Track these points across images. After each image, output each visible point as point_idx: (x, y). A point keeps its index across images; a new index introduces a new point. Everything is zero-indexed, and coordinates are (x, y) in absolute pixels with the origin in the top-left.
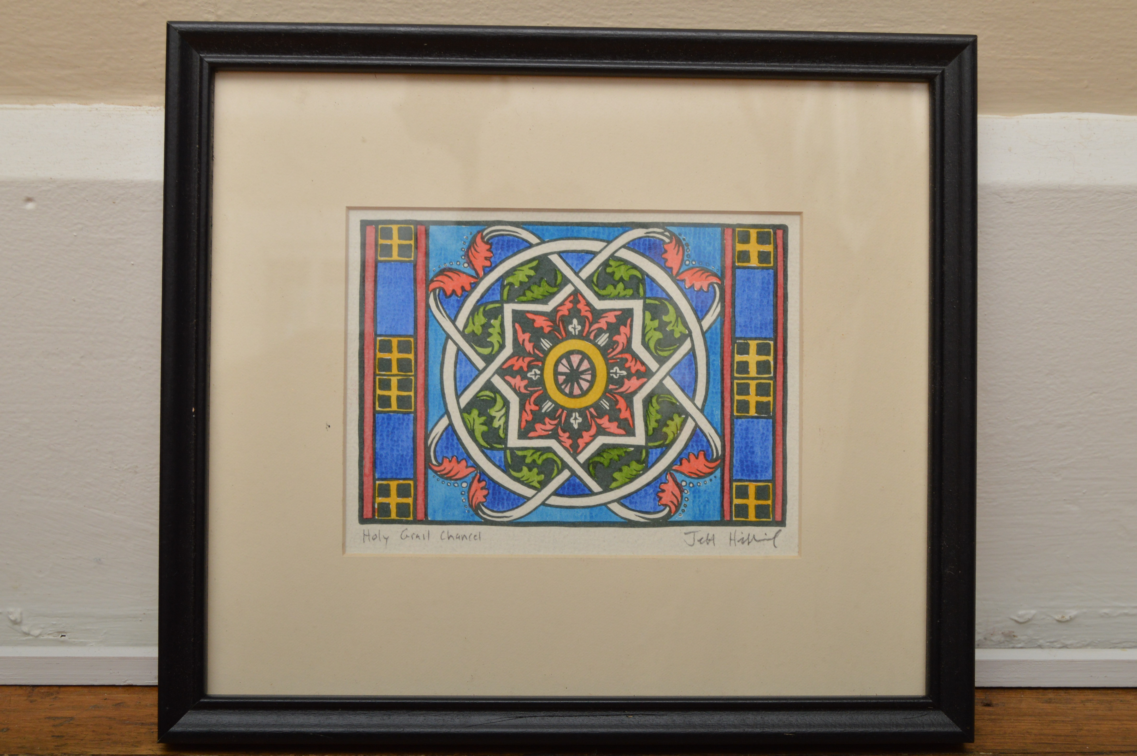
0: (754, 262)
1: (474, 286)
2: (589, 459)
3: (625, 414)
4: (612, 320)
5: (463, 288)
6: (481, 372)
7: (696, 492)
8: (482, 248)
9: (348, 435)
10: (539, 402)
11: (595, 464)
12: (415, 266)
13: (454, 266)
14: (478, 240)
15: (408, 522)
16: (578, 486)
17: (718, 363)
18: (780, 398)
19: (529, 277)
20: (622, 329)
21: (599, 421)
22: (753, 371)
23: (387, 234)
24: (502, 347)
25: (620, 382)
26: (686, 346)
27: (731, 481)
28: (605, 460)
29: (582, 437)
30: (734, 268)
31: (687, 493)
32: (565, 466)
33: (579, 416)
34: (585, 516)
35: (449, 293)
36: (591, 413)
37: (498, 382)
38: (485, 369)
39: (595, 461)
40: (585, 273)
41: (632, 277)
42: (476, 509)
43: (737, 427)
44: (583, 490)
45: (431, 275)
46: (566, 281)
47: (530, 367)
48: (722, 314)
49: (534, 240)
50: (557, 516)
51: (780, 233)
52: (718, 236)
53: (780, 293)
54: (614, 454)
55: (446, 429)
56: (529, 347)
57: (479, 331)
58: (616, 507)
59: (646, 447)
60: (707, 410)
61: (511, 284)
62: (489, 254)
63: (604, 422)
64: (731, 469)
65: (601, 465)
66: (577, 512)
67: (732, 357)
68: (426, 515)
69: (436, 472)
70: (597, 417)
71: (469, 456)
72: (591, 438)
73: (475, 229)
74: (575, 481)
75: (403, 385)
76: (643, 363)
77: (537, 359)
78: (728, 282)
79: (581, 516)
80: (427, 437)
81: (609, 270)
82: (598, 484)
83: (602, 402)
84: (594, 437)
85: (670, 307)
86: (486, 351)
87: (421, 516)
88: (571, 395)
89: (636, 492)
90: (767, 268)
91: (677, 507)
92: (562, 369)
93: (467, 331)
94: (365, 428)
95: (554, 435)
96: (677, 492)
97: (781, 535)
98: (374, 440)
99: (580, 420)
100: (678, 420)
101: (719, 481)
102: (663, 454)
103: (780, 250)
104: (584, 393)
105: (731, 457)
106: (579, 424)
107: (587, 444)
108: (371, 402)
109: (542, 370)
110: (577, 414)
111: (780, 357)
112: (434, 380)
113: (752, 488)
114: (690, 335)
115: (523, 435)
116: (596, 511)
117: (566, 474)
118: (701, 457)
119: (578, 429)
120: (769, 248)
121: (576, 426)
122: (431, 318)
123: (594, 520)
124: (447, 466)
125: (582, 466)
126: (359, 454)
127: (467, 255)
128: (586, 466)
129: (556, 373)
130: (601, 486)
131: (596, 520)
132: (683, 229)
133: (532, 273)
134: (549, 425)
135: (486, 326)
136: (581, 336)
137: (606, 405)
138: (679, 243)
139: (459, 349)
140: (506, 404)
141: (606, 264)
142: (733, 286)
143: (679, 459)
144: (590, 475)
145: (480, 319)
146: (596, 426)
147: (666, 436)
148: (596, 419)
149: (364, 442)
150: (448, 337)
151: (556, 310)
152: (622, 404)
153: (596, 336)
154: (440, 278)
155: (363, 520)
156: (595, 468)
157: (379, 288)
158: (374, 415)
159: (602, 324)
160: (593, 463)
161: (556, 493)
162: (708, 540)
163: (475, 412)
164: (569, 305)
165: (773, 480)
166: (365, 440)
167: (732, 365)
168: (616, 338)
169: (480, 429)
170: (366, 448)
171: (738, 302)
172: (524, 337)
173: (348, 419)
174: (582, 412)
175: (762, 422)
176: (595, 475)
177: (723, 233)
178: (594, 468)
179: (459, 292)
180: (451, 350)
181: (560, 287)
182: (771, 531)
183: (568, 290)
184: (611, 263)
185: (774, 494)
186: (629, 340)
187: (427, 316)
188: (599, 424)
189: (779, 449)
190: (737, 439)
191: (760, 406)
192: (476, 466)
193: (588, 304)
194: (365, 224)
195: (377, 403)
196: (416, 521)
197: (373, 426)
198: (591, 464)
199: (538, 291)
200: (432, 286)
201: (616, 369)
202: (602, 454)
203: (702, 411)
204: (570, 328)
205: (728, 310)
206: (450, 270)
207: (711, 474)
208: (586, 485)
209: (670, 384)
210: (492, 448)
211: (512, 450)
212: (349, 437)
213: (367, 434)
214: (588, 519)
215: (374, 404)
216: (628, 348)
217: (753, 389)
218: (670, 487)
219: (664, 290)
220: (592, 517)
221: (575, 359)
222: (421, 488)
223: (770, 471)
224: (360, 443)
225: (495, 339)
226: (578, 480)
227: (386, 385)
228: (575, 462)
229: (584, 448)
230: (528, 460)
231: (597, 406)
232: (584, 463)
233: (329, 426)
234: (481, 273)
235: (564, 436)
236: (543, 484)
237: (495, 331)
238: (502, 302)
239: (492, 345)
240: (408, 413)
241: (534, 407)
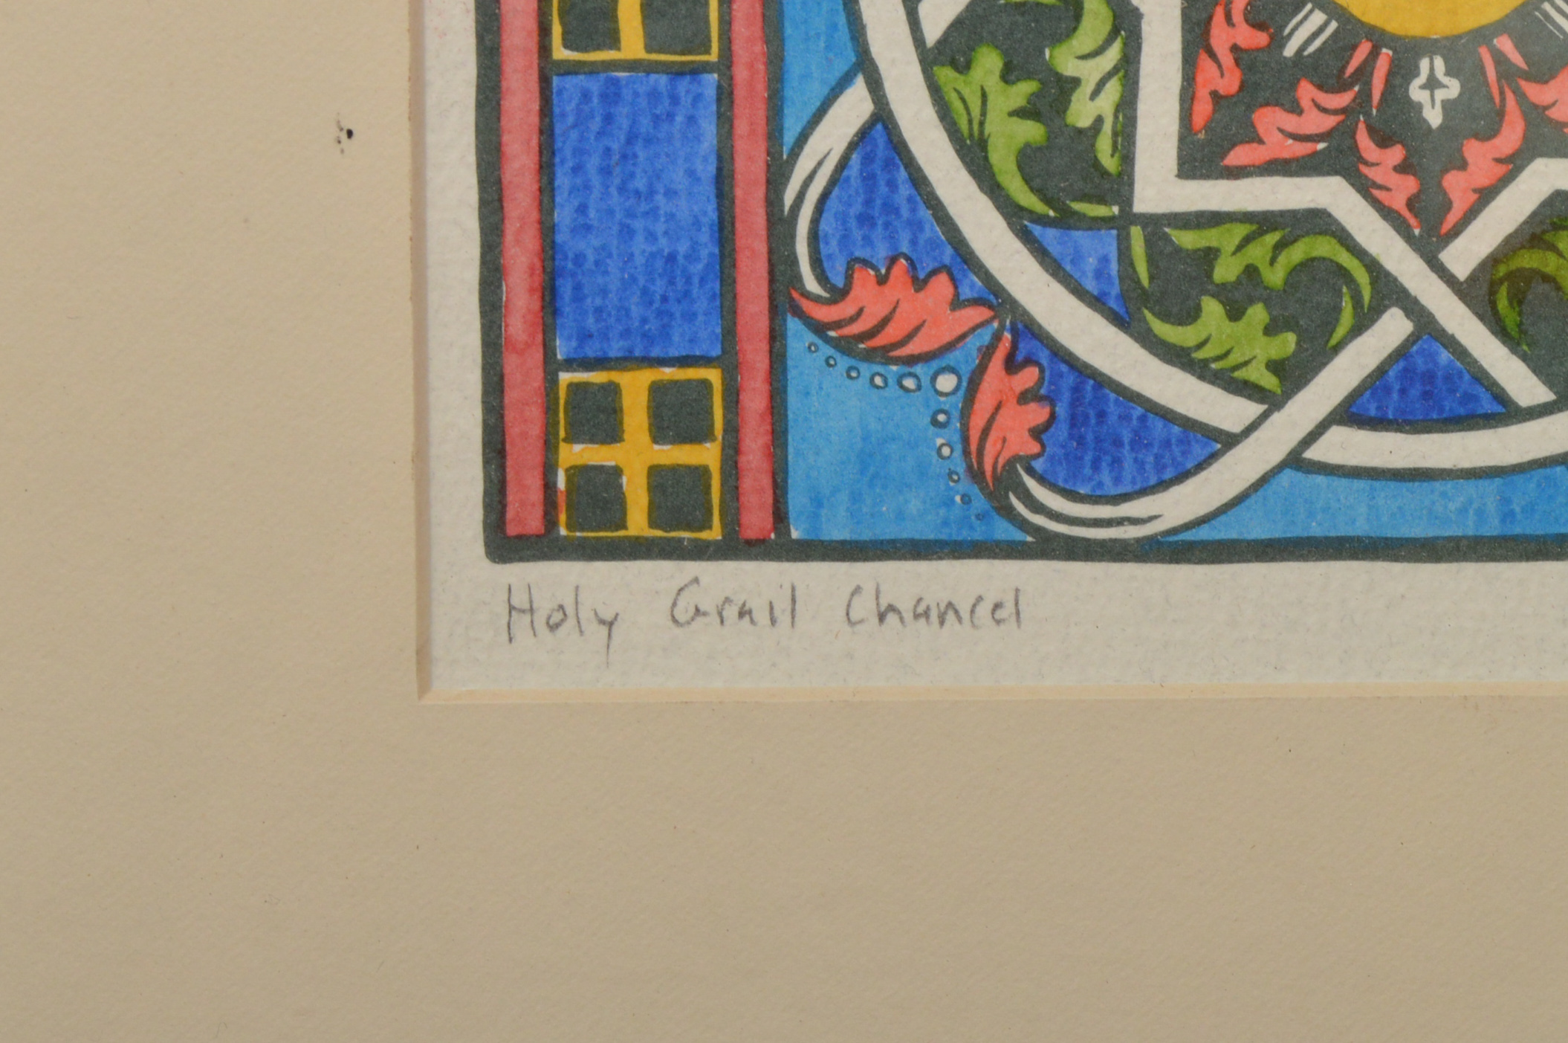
2: (1493, 260)
9: (430, 173)
11: (1522, 285)
15: (700, 552)
16: (1448, 378)
21: (1536, 93)
29: (1463, 165)
33: (1448, 73)
34: (1480, 513)
36: (1500, 59)
39: (1520, 271)
44: (1469, 398)
50: (1358, 512)
55: (863, 135)
65: (1546, 287)
66: (1444, 494)
68: (780, 516)
69: (820, 329)
70: (1528, 77)
71: (966, 257)
72: (1501, 170)
74: (1432, 357)
79: (1463, 511)
80: (777, 173)
82: (1536, 371)
83: (1547, 6)
87: (756, 520)
94: (506, 138)
98: (546, 191)
99: (1452, 89)
106: (1447, 105)
107: (1486, 195)
108: (532, 25)
110: (1439, 63)
116: (1528, 486)
119: (1441, 127)
121: (1434, 117)
123: (1517, 530)
125: (1461, 290)
126: (483, 256)
130: (1549, 381)
131: (1529, 531)
144: (1500, 330)
146: (1525, 115)
148: (1523, 83)
149: (500, 200)
155: (504, 543)
156: (1520, 303)
158: (544, 81)
160: (1511, 276)
163: (988, 62)
166: (507, 193)
170: (511, 228)
173: (431, 98)
176: (1522, 332)
178: (1518, 299)
188: (1536, 106)
195: (557, 30)
196: (736, 546)
197: (541, 132)
198: (1501, 281)
202: (1548, 237)
208: (1481, 377)
210: (1066, 220)
212: (435, 179)
213: (516, 165)
214: (1493, 527)
215: (544, 31)
220: (1508, 516)
222: (755, 400)
224: (483, 203)
226: (1444, 356)
228: (1434, 277)
229: (1471, 214)
232: (1473, 278)
233: (350, 134)
240: (695, 71)
241: (1248, 37)
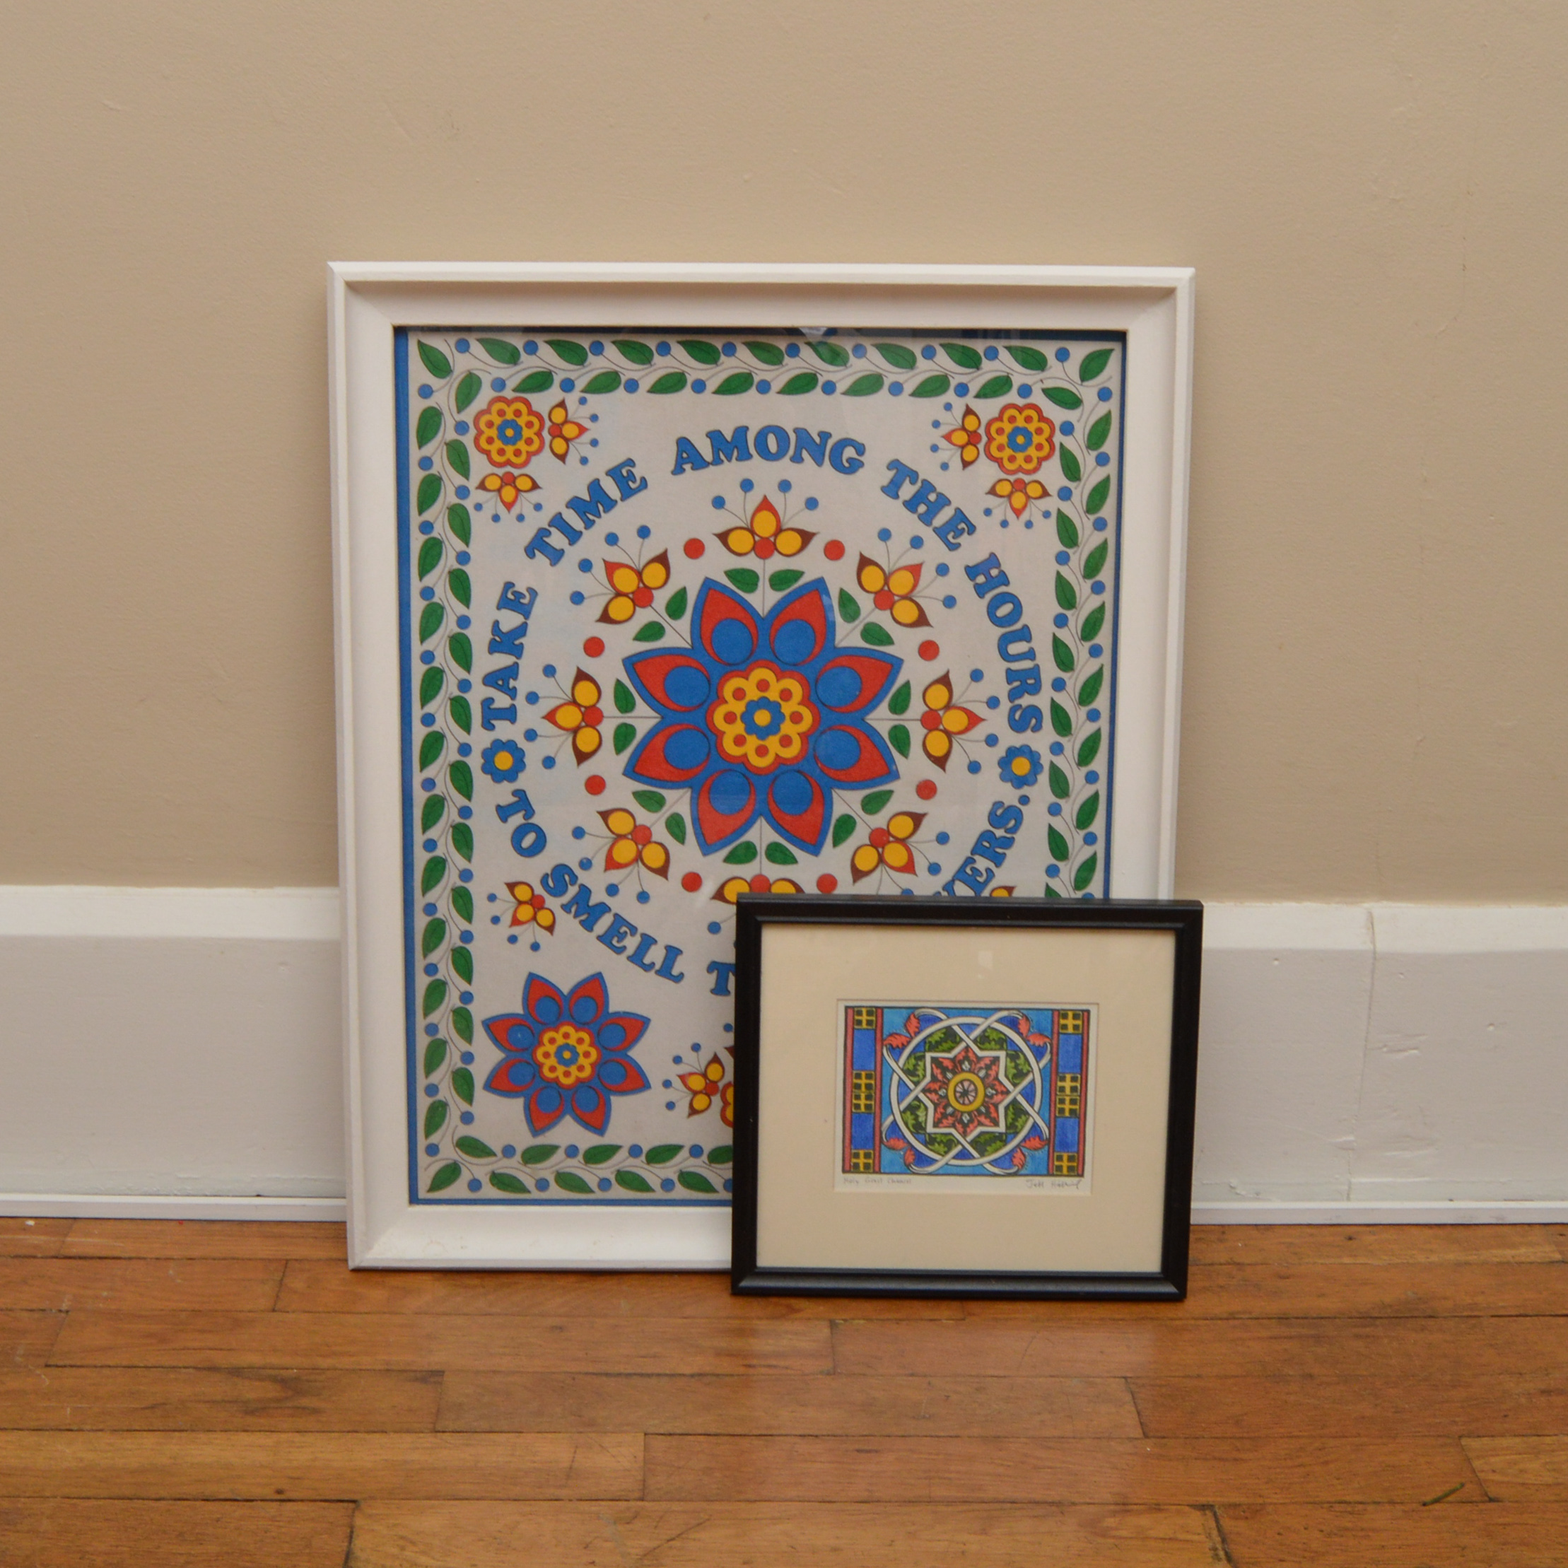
0: (1070, 1030)
1: (909, 1043)
2: (973, 1139)
3: (994, 1115)
4: (988, 1062)
5: (903, 1044)
6: (911, 1091)
7: (1033, 1157)
8: (914, 1021)
9: (836, 1126)
10: (945, 1108)
11: (976, 1142)
12: (876, 1033)
13: (898, 1032)
14: (912, 1017)
15: (869, 1173)
16: (967, 1154)
17: (1048, 1086)
18: (1083, 1106)
19: (940, 1038)
20: (994, 1067)
21: (979, 1118)
22: (1068, 1091)
23: (860, 1013)
24: (924, 1076)
25: (991, 1097)
26: (1030, 1078)
27: (1054, 1152)
28: (982, 1140)
29: (969, 1127)
30: (1059, 1033)
31: (1028, 1159)
32: (959, 1143)
33: (968, 1116)
34: (970, 1170)
35: (894, 1046)
36: (974, 1114)
37: (922, 1096)
38: (914, 1089)
39: (976, 1140)
40: (973, 1035)
41: (1000, 1038)
42: (908, 1166)
43: (1058, 1123)
44: (969, 1156)
45: (885, 1036)
46: (962, 1040)
47: (940, 1088)
48: (1051, 1060)
49: (942, 1016)
50: (955, 1170)
51: (1086, 1014)
52: (1050, 1016)
53: (1085, 1047)
54: (987, 1137)
55: (892, 1123)
56: (940, 1077)
57: (911, 1067)
58: (988, 1166)
59: (1006, 1134)
60: (1041, 1112)
61: (930, 1042)
62: (918, 1025)
63: (982, 1119)
64: (1054, 1146)
65: (980, 1143)
66: (965, 1168)
67: (1056, 1084)
68: (880, 1169)
69: (886, 1146)
71: (905, 1137)
72: (974, 1128)
73: (909, 1011)
74: (964, 1151)
75: (868, 1097)
76: (1005, 1087)
77: (944, 1083)
78: (1055, 1042)
79: (968, 1170)
80: (881, 1125)
81: (987, 1034)
82: (978, 1153)
83: (981, 1108)
84: (976, 1127)
85: (1021, 1056)
86: (915, 1079)
87: (877, 1169)
88: (964, 1104)
89: (1000, 1158)
90: (1078, 1034)
91: (1022, 1166)
92: (958, 1089)
93: (905, 1068)
94: (846, 1122)
95: (953, 1126)
96: (1022, 1157)
97: (1081, 1183)
98: (851, 1128)
100: (1023, 1117)
101: (1046, 1152)
102: (1015, 1137)
103: (1086, 1024)
104: (971, 1103)
105: (1054, 1139)
106: (968, 1120)
107: (972, 1131)
108: (850, 1107)
109: (947, 1090)
110: (967, 1114)
111: (1084, 1084)
112: (885, 1095)
113: (1065, 1156)
114: (1032, 1072)
115: (936, 1125)
116: (976, 1167)
117: (960, 1147)
118: (1037, 1139)
119: (967, 1123)
120: (1079, 1022)
121: (966, 1121)
122: (884, 1061)
124: (892, 1142)
125: (969, 1143)
126: (843, 1136)
127: (905, 1026)
128: (971, 1143)
129: (955, 1091)
131: (976, 1173)
132: (1030, 1012)
133: (942, 1036)
134: (951, 1120)
135: (915, 1066)
136: (970, 1071)
137: (983, 1109)
138: (1027, 1019)
139: (900, 1078)
140: (926, 1108)
141: (985, 1031)
142: (1058, 1045)
143: (1024, 1140)
144: (973, 1148)
145: (913, 1061)
146: (977, 1121)
147: (1016, 1127)
148: (977, 1117)
149: (845, 1129)
150: (894, 1071)
151: (955, 1057)
152: (992, 1109)
153: (978, 1071)
154: (890, 1038)
155: (844, 1171)
156: (976, 1144)
157: (855, 1043)
158: (851, 1115)
159: (982, 1064)
161: (955, 1157)
162: (1039, 1185)
163: (908, 1113)
164: (963, 1054)
165: (1078, 1153)
167: (1056, 1087)
168: (990, 1072)
169: (911, 1122)
170: (846, 1133)
171: (1060, 1051)
172: (937, 1072)
173: (837, 1117)
174: (969, 1113)
175: (1072, 1120)
176: (976, 1148)
177: (1053, 1014)
179: (900, 1046)
180: (895, 1078)
181: (958, 1043)
182: (1075, 1180)
183: (963, 1045)
184: (988, 1030)
185: (1078, 1159)
186: (997, 1074)
187: (882, 1060)
188: (979, 1120)
189: (1082, 1135)
190: (1058, 1129)
191: (1072, 1111)
192: (909, 1143)
193: (974, 1053)
194: (847, 1008)
195: (853, 1109)
196: (874, 1172)
197: (851, 1121)
198: (974, 1142)
199: (945, 1046)
200: (885, 1043)
201: (990, 1090)
202: (980, 1136)
203: (1038, 1113)
204: (964, 1067)
205: (1055, 1058)
206: (897, 1034)
207: (1040, 1148)
208: (971, 1154)
209: (1020, 1099)
210: (918, 1133)
211: (929, 1134)
213: (847, 1125)
214: (971, 1172)
216: (996, 1078)
217: (1067, 1102)
218: (1018, 1155)
219: (1018, 1046)
220: (973, 1171)
221: (966, 1084)
222: (877, 1154)
223: (1076, 1146)
224: (843, 1130)
225: (920, 1073)
226: (966, 1151)
227: (858, 1097)
228: (965, 1141)
229: (970, 1133)
230: (938, 1140)
231: (978, 1110)
232: (970, 1141)
234: (913, 1035)
235: (959, 1127)
236: (946, 1153)
237: (920, 1069)
238: (925, 1051)
239: (918, 1076)
240: (870, 1114)
241: (942, 1110)
